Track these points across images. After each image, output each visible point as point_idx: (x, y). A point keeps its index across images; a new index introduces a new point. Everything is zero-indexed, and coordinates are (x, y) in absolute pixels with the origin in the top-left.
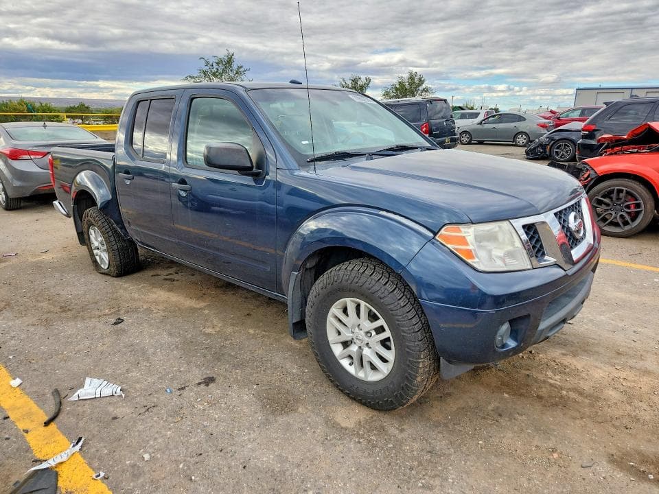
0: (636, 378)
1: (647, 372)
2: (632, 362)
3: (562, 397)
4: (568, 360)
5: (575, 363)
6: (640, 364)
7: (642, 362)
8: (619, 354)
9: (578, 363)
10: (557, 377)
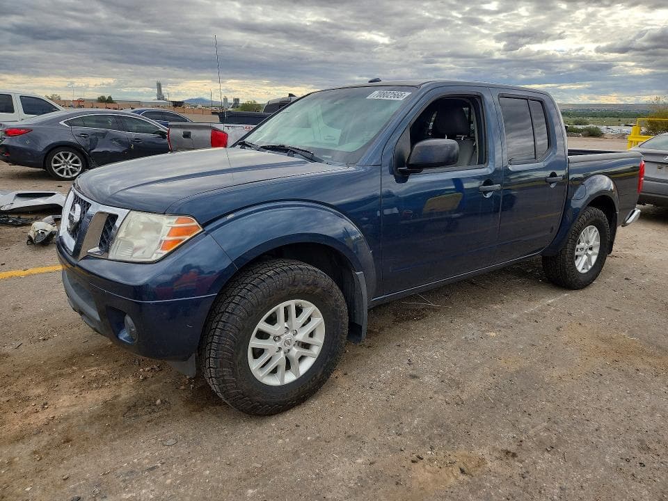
0: (27, 421)
1: (19, 438)
2: (45, 439)
3: (73, 364)
4: (105, 394)
5: (96, 396)
6: (33, 444)
7: (33, 447)
8: (68, 441)
9: (94, 399)
10: (94, 374)
